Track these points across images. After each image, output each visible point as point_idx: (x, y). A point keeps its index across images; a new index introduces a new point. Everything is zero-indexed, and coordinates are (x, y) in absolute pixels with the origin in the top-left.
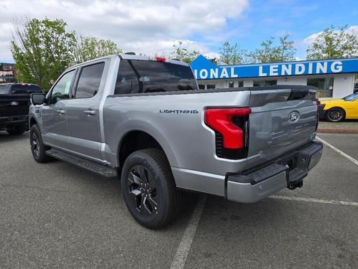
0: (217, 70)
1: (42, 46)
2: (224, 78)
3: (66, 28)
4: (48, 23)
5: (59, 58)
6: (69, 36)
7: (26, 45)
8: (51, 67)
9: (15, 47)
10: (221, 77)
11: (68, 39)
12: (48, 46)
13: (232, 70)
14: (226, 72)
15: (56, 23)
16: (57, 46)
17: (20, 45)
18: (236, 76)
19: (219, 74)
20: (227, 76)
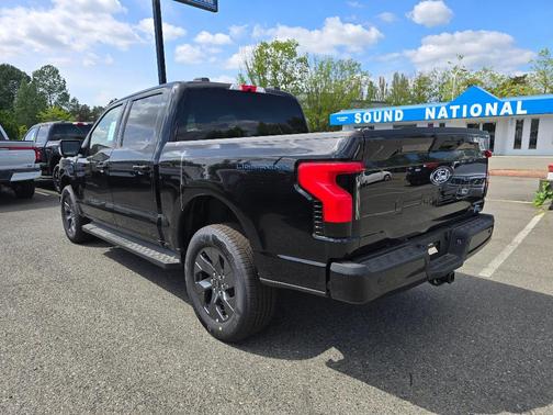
0: (496, 105)
2: (506, 115)
3: (297, 49)
6: (301, 60)
10: (502, 113)
11: (300, 65)
12: (275, 75)
13: (519, 104)
14: (510, 108)
16: (285, 74)
18: (525, 112)
19: (499, 110)
20: (511, 112)
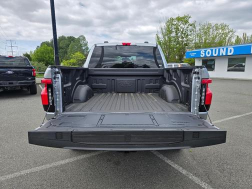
1: (174, 34)
3: (190, 20)
4: (179, 19)
5: (182, 42)
6: (191, 25)
7: (164, 36)
8: (177, 48)
9: (158, 37)
11: (190, 27)
15: (184, 18)
17: (161, 36)
